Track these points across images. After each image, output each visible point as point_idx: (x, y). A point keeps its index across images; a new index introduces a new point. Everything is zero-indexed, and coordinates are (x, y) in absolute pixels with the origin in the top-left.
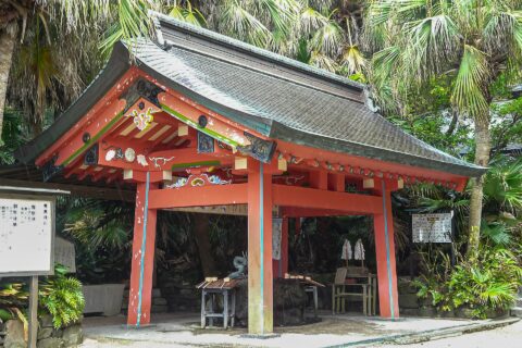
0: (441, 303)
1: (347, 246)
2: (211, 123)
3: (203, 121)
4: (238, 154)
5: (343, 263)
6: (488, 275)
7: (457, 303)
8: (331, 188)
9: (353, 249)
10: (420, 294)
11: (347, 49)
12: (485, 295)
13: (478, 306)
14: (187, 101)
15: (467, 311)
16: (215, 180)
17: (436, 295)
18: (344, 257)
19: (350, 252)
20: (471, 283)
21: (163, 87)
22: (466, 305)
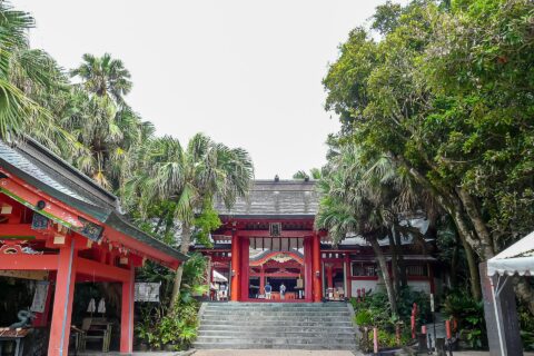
0: (154, 341)
1: (93, 303)
2: (48, 207)
3: (41, 205)
4: (61, 233)
5: (89, 315)
6: (183, 323)
7: (164, 341)
8: (107, 263)
9: (97, 305)
10: (141, 336)
11: (96, 173)
12: (182, 336)
13: (178, 342)
14: (30, 188)
15: (170, 346)
16: (28, 250)
17: (151, 336)
18: (89, 310)
19: (94, 308)
20: (175, 328)
21: (8, 175)
22: (170, 342)
